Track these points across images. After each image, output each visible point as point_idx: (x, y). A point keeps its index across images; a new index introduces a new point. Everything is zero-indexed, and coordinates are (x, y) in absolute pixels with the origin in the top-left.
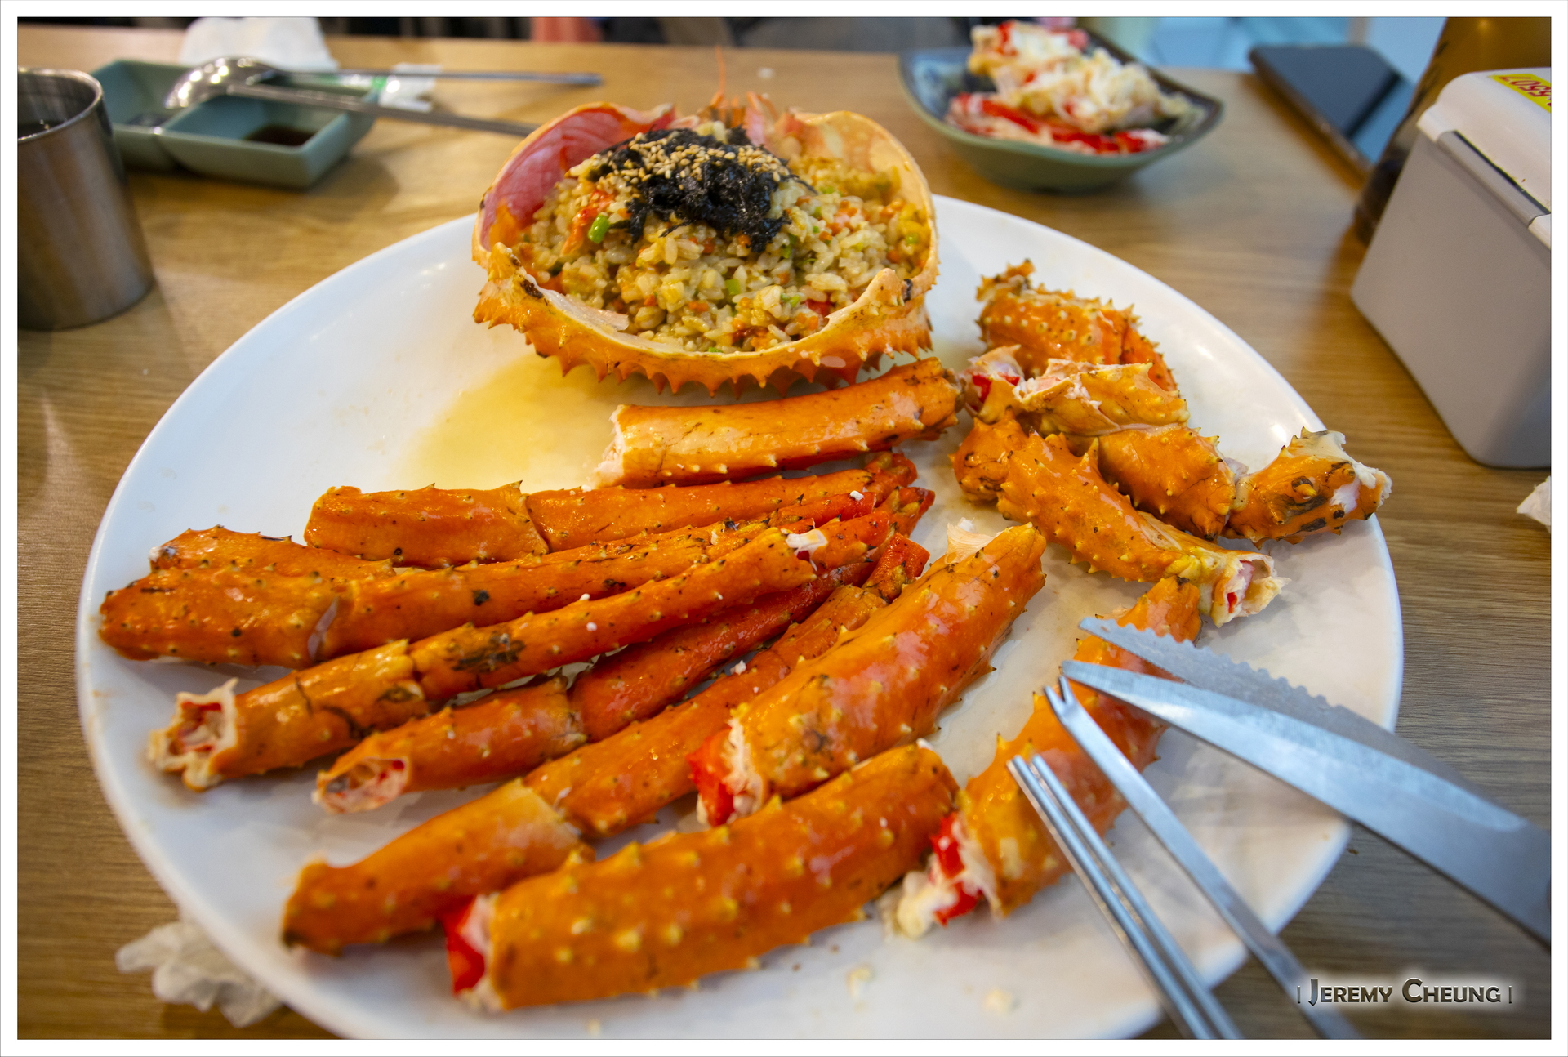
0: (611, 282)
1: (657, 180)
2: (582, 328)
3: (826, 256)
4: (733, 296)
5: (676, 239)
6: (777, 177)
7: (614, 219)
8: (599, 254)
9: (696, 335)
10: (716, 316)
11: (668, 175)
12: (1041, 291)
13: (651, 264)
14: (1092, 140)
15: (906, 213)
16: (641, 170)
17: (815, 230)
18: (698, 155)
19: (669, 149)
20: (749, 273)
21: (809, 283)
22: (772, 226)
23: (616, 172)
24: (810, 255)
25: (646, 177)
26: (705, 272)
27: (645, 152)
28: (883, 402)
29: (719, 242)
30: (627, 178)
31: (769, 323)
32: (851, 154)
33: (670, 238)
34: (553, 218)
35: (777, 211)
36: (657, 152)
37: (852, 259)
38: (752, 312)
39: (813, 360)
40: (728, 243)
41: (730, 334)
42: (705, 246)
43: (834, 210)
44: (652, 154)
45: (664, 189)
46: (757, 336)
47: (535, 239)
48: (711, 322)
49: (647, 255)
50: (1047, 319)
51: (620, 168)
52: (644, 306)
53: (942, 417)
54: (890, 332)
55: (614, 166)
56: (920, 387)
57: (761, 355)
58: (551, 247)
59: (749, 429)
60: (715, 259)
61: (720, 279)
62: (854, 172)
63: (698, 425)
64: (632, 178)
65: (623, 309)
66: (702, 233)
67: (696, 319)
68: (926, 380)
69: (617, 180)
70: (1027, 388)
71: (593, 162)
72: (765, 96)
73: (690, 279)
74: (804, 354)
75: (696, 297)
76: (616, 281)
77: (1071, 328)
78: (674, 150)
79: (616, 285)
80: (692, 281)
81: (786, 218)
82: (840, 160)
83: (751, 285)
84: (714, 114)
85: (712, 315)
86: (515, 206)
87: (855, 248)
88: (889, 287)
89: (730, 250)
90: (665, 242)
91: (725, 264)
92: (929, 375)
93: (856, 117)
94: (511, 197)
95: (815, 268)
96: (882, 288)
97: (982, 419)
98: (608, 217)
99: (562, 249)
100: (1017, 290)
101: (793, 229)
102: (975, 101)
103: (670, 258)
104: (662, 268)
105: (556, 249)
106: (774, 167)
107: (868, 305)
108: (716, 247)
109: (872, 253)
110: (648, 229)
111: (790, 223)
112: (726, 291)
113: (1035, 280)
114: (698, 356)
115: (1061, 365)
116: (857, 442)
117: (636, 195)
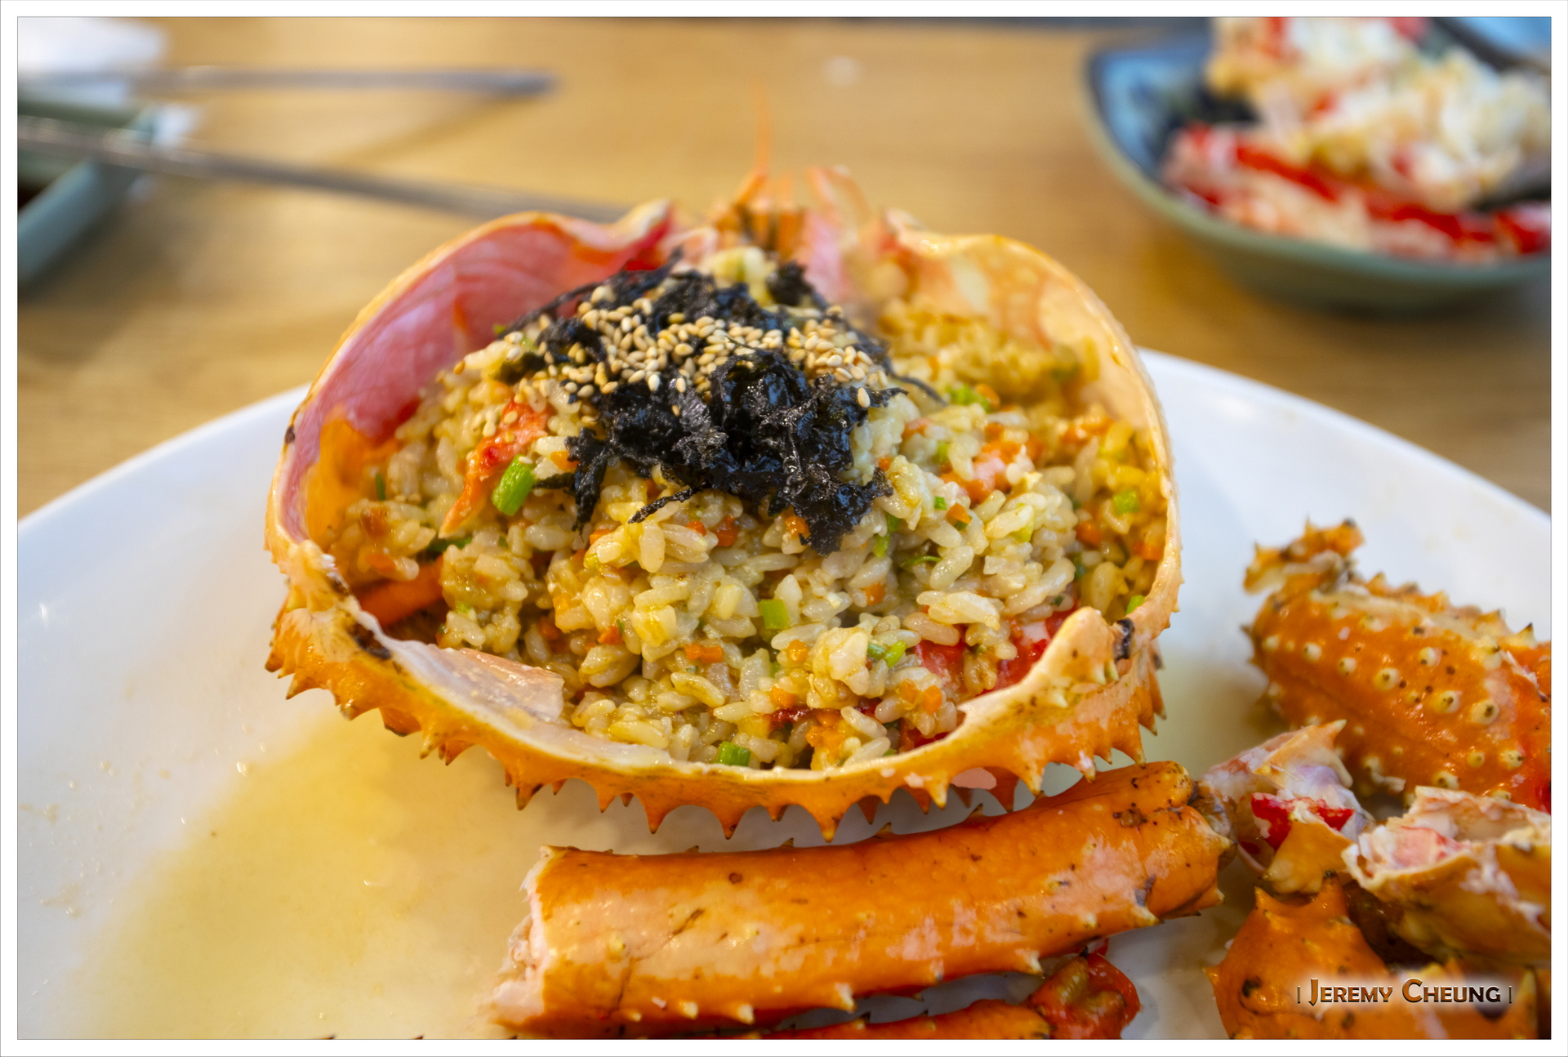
0: (536, 586)
1: (631, 394)
2: (467, 720)
3: (958, 552)
4: (775, 632)
5: (661, 524)
6: (864, 399)
7: (544, 471)
8: (514, 531)
9: (697, 711)
10: (738, 671)
11: (654, 382)
12: (1376, 588)
13: (613, 567)
14: (1445, 223)
15: (1114, 442)
16: (600, 367)
17: (938, 504)
18: (711, 339)
19: (657, 323)
20: (804, 584)
21: (925, 609)
22: (853, 502)
23: (552, 370)
24: (926, 548)
25: (608, 387)
26: (718, 584)
27: (609, 329)
28: (1073, 867)
29: (750, 524)
30: (570, 386)
31: (845, 702)
32: (1002, 305)
33: (650, 524)
34: (432, 441)
35: (864, 465)
36: (633, 330)
37: (1010, 558)
38: (810, 678)
39: (933, 794)
40: (765, 524)
41: (765, 716)
42: (719, 535)
43: (973, 446)
44: (624, 335)
45: (641, 415)
46: (819, 724)
47: (394, 488)
48: (729, 685)
49: (605, 548)
50: (1399, 662)
51: (560, 362)
52: (597, 643)
53: (1191, 895)
54: (1088, 725)
55: (549, 358)
56: (1147, 830)
57: (828, 779)
58: (425, 501)
59: (798, 928)
60: (739, 556)
61: (749, 597)
62: (1011, 349)
63: (697, 914)
64: (580, 385)
65: (558, 644)
66: (714, 510)
67: (698, 680)
68: (1159, 816)
69: (552, 387)
70: (1371, 847)
71: (509, 348)
72: (842, 170)
73: (688, 599)
74: (914, 781)
75: (700, 633)
76: (545, 584)
77: (1449, 684)
78: (665, 325)
79: (544, 592)
80: (693, 604)
81: (880, 485)
82: (982, 319)
83: (809, 611)
84: (744, 223)
85: (731, 668)
86: (361, 413)
87: (1016, 536)
88: (1088, 650)
89: (768, 538)
90: (641, 531)
91: (756, 568)
92: (1163, 803)
93: (1017, 249)
94: (353, 402)
95: (939, 574)
96: (1075, 654)
97: (1270, 889)
98: (534, 466)
99: (447, 512)
100: (1328, 579)
101: (895, 505)
102: (1219, 145)
103: (650, 561)
104: (633, 574)
105: (435, 509)
106: (859, 372)
107: (1047, 688)
108: (741, 534)
109: (1050, 538)
110: (611, 492)
111: (889, 494)
112: (758, 622)
113: (1365, 561)
114: (699, 773)
115: (1444, 801)
116: (1019, 952)
117: (588, 420)
